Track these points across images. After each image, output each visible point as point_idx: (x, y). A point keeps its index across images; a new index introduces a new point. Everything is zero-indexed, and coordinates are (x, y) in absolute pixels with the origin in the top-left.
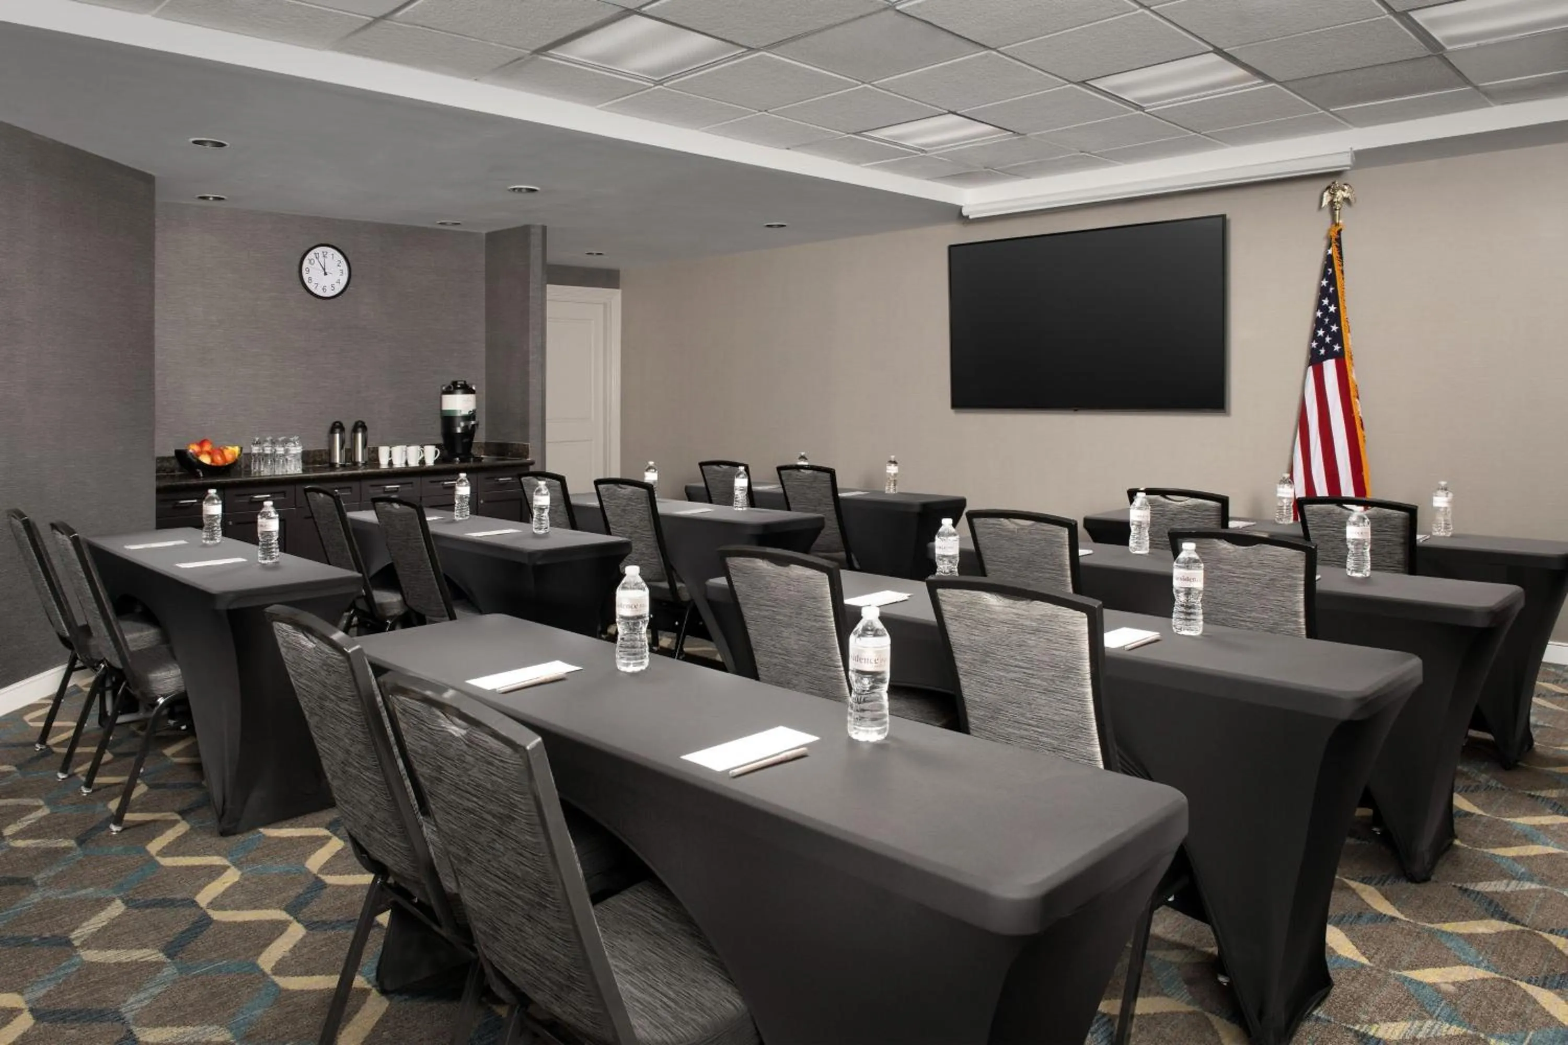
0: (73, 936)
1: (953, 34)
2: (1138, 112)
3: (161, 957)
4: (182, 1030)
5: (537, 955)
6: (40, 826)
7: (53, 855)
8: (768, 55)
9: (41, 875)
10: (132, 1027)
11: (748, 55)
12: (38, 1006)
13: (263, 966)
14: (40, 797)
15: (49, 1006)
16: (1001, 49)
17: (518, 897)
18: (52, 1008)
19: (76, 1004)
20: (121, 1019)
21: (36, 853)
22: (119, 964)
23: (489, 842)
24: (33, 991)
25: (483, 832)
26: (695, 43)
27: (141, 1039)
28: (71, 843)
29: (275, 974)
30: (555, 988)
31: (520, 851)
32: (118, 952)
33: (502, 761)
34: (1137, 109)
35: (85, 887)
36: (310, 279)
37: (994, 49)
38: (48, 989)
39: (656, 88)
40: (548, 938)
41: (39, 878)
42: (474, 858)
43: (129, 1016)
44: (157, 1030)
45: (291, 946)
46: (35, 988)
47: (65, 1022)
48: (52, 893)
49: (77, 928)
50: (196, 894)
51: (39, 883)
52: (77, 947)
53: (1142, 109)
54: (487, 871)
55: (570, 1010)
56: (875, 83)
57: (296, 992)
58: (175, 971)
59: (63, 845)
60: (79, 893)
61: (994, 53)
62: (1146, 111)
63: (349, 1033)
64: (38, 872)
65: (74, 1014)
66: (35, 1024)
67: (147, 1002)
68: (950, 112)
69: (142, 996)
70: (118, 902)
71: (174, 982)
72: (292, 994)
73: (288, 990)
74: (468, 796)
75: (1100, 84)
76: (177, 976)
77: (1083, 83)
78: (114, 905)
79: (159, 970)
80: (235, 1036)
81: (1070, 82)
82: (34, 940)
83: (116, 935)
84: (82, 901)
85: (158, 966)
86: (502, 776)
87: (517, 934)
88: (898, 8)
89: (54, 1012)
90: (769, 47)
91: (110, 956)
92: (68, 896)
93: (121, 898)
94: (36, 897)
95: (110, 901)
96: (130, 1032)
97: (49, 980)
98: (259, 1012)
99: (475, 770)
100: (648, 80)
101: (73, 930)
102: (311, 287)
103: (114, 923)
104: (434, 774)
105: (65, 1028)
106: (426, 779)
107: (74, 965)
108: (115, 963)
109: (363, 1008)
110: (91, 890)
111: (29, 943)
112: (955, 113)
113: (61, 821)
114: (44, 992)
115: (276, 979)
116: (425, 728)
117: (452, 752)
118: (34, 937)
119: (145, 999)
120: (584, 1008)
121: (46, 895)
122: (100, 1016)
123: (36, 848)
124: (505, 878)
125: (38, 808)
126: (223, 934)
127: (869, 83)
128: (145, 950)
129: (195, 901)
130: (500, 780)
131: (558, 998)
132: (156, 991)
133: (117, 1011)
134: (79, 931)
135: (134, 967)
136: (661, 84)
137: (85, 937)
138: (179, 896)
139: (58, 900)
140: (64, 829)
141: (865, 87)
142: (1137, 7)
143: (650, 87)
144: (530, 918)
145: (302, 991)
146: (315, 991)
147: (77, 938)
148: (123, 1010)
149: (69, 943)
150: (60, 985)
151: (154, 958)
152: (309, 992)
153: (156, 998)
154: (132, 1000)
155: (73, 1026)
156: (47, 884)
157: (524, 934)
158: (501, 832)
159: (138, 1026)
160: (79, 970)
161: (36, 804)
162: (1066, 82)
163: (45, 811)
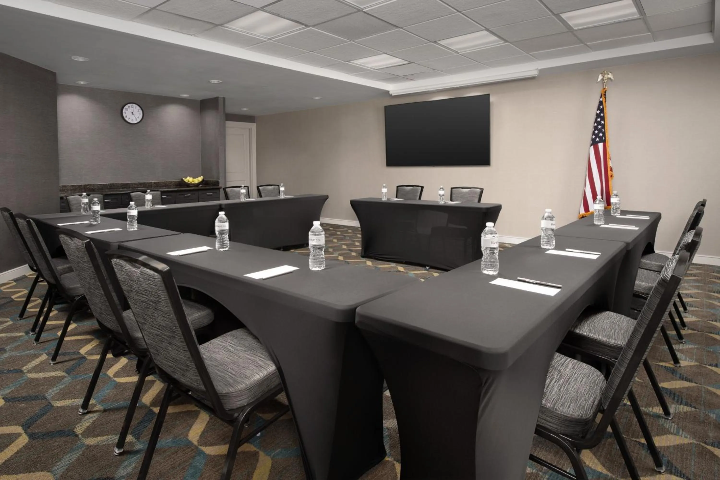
0: (23, 369)
1: (385, 21)
2: (457, 54)
3: (64, 374)
4: (73, 401)
5: (174, 358)
6: (8, 328)
7: (15, 339)
8: (313, 28)
9: (8, 347)
10: (51, 401)
11: (305, 29)
12: (7, 397)
13: (109, 374)
14: (9, 318)
15: (12, 396)
16: (403, 28)
17: (165, 335)
18: (13, 397)
19: (24, 394)
20: (45, 399)
21: (6, 338)
22: (45, 378)
23: (152, 314)
24: (5, 391)
25: (149, 310)
26: (284, 23)
27: (55, 405)
28: (23, 334)
29: (114, 377)
30: (182, 371)
31: (164, 315)
32: (44, 373)
33: (154, 278)
34: (456, 53)
35: (29, 350)
36: (126, 116)
37: (402, 28)
38: (12, 389)
39: (269, 41)
40: (177, 350)
41: (7, 348)
42: (147, 322)
43: (49, 397)
44: (62, 401)
45: (121, 366)
46: (6, 390)
47: (19, 402)
48: (14, 353)
49: (26, 365)
50: (80, 349)
51: (7, 350)
52: (25, 373)
53: (458, 53)
54: (152, 326)
55: (188, 379)
56: (355, 41)
57: (124, 383)
58: (70, 379)
59: (19, 335)
60: (26, 352)
61: (401, 29)
62: (460, 53)
63: (147, 397)
64: (7, 346)
65: (24, 398)
66: (5, 403)
67: (58, 391)
68: (385, 53)
69: (55, 389)
70: (45, 355)
71: (70, 383)
72: (121, 384)
73: (120, 383)
74: (142, 295)
75: (442, 42)
76: (71, 381)
77: (435, 42)
78: (42, 356)
79: (63, 379)
80: (97, 401)
81: (430, 42)
82: (5, 371)
83: (43, 367)
84: (27, 355)
85: (63, 377)
86: (154, 285)
87: (165, 351)
88: (364, 10)
89: (14, 398)
90: (313, 26)
91: (41, 375)
92: (21, 354)
93: (46, 353)
94: (6, 355)
95: (40, 355)
96: (50, 403)
97: (12, 386)
98: (108, 391)
99: (144, 284)
100: (266, 38)
101: (24, 366)
102: (127, 119)
103: (42, 363)
104: (130, 289)
105: (19, 404)
106: (126, 291)
107: (24, 379)
108: (43, 378)
109: (153, 387)
110: (32, 351)
111: (3, 373)
112: (386, 54)
113: (18, 326)
114: (10, 391)
115: (115, 379)
116: (124, 270)
117: (135, 278)
118: (5, 370)
119: (56, 390)
120: (193, 378)
121: (11, 354)
122: (36, 398)
123: (6, 337)
124: (159, 328)
125: (8, 321)
126: (92, 364)
127: (353, 41)
128: (56, 372)
129: (79, 353)
130: (154, 287)
131: (183, 375)
132: (61, 387)
133: (44, 396)
134: (26, 366)
135: (52, 378)
136: (271, 40)
137: (30, 368)
138: (72, 351)
139: (17, 356)
140: (19, 329)
141: (352, 43)
142: (456, 11)
143: (266, 41)
144: (170, 343)
145: (126, 383)
146: (132, 382)
147: (25, 369)
148: (46, 395)
149: (21, 371)
150: (17, 388)
151: (61, 375)
152: (129, 383)
153: (61, 389)
154: (50, 391)
155: (23, 403)
156: (11, 350)
157: (169, 351)
158: (156, 309)
159: (53, 400)
160: (26, 381)
161: (6, 320)
162: (429, 42)
163: (10, 323)
